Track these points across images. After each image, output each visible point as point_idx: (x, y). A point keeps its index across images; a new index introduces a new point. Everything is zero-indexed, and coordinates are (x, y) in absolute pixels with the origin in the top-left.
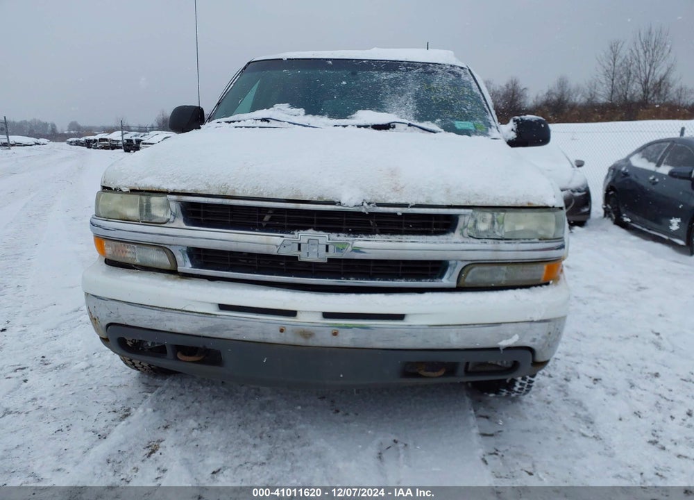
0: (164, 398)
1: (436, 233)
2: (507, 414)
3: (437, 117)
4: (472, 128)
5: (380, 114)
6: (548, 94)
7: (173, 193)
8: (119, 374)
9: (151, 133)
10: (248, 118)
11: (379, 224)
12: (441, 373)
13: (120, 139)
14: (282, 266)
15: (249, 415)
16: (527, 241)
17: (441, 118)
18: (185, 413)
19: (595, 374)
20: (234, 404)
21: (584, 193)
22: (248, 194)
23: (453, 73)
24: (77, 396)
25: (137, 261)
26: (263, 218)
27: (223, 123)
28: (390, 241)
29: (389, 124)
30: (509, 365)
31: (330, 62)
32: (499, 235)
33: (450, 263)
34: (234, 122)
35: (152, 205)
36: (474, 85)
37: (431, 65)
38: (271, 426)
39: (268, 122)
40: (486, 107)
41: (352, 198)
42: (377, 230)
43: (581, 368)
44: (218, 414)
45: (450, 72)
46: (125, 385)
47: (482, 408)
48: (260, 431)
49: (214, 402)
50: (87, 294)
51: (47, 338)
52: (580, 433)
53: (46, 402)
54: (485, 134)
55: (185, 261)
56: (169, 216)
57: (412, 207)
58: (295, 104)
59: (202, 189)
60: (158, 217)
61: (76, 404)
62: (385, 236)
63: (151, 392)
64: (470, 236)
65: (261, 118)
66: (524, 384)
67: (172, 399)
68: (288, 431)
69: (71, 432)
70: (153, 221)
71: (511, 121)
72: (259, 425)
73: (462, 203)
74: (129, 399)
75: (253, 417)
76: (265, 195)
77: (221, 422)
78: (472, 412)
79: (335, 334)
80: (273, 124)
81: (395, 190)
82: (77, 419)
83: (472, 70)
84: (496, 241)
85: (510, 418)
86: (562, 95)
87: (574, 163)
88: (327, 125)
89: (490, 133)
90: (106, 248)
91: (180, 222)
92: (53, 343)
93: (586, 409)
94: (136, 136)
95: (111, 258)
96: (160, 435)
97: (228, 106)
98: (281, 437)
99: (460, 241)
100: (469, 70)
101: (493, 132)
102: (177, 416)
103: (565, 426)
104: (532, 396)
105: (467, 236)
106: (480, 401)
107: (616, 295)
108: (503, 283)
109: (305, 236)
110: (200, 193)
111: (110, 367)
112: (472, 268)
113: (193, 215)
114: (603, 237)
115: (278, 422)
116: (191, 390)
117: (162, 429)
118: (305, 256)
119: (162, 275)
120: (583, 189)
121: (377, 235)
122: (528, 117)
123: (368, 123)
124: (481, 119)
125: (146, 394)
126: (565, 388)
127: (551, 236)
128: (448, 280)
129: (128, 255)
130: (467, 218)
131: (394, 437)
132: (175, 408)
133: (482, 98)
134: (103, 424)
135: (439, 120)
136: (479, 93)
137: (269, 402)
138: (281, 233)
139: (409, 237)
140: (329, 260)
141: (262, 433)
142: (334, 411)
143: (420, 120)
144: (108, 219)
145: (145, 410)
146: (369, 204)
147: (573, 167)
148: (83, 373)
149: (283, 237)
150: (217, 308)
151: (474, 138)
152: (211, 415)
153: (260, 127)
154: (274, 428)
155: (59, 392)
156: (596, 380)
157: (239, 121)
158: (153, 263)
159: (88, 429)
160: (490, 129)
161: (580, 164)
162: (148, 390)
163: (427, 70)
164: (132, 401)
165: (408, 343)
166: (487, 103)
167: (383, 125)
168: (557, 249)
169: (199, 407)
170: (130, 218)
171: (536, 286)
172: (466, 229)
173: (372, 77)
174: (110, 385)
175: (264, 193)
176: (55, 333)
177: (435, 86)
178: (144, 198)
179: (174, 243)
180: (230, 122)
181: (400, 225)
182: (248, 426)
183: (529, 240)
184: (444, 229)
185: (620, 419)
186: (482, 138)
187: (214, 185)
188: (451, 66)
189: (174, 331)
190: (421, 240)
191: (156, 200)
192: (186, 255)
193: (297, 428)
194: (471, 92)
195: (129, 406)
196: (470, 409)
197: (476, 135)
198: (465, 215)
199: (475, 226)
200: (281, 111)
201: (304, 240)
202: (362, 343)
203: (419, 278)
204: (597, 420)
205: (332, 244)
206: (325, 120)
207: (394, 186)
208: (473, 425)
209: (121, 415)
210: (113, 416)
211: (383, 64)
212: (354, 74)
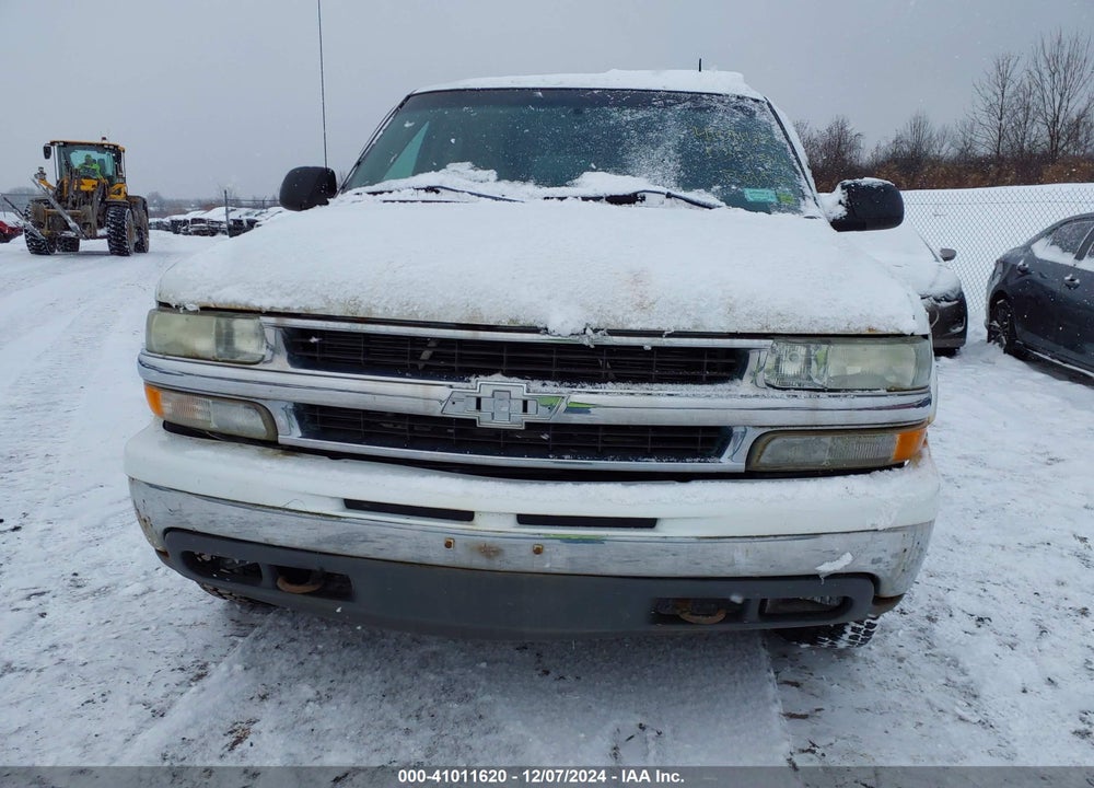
0: (263, 645)
1: (711, 380)
2: (830, 679)
3: (716, 182)
4: (774, 200)
5: (620, 177)
6: (895, 142)
7: (270, 314)
8: (194, 604)
9: (270, 209)
10: (404, 186)
11: (614, 365)
12: (720, 616)
13: (224, 219)
14: (451, 434)
15: (399, 677)
16: (866, 393)
17: (722, 185)
18: (296, 672)
19: (979, 610)
20: (376, 658)
21: (956, 302)
22: (394, 315)
23: (742, 109)
24: (123, 641)
25: (213, 426)
26: (420, 354)
27: (365, 195)
28: (632, 394)
29: (635, 194)
30: (835, 603)
31: (540, 94)
32: (818, 383)
33: (735, 430)
34: (381, 193)
35: (237, 333)
36: (776, 128)
37: (704, 96)
38: (436, 696)
39: (437, 192)
40: (795, 164)
41: (566, 322)
42: (611, 374)
43: (954, 599)
44: (350, 675)
45: (735, 108)
46: (201, 623)
47: (789, 669)
48: (416, 706)
49: (345, 653)
50: (132, 480)
51: (84, 542)
52: (956, 714)
53: (71, 651)
54: (795, 209)
55: (290, 425)
56: (264, 351)
57: (669, 336)
58: (481, 164)
59: (317, 306)
60: (245, 353)
61: (120, 655)
62: (623, 385)
63: (244, 636)
64: (769, 385)
65: (425, 186)
66: (860, 630)
67: (277, 647)
68: (463, 706)
69: (108, 705)
70: (238, 359)
71: (839, 187)
72: (416, 696)
73: (755, 329)
74: (206, 647)
75: (407, 681)
76: (422, 317)
77: (353, 689)
78: (772, 675)
79: (538, 551)
80: (444, 195)
81: (641, 307)
82: (120, 681)
83: (772, 104)
84: (813, 393)
85: (835, 686)
86: (918, 144)
87: (938, 254)
88: (532, 196)
89: (803, 208)
90: (163, 404)
91: (282, 361)
92: (93, 550)
93: (964, 672)
94: (247, 214)
95: (171, 420)
96: (251, 711)
97: (374, 167)
98: (451, 717)
99: (751, 393)
100: (769, 104)
101: (808, 207)
102: (283, 677)
103: (928, 702)
104: (873, 647)
105: (764, 386)
106: (785, 656)
107: (1010, 471)
108: (826, 464)
109: (487, 385)
110: (314, 313)
111: (180, 591)
112: (774, 438)
113: (304, 350)
114: (986, 373)
115: (448, 690)
116: (308, 633)
117: (256, 700)
118: (486, 420)
119: (253, 449)
120: (953, 296)
121: (610, 384)
122: (867, 181)
123: (601, 193)
124: (787, 184)
125: (235, 638)
126: (927, 632)
127: (908, 385)
128: (730, 460)
129: (199, 416)
130: (763, 355)
131: (640, 719)
132: (280, 664)
133: (790, 150)
134: (160, 691)
135: (718, 187)
136: (785, 141)
137: (435, 653)
138: (447, 380)
139: (663, 386)
140: (529, 425)
141: (421, 709)
142: (540, 672)
143: (687, 187)
144: (165, 355)
145: (231, 668)
146: (595, 331)
147: (937, 260)
148: (135, 602)
149: (451, 387)
150: (341, 505)
151: (777, 216)
152: (340, 676)
153: (423, 202)
154: (440, 701)
155: (94, 635)
156: (980, 619)
157: (391, 192)
158: (238, 428)
159: (137, 698)
160: (802, 202)
161: (948, 256)
162: (239, 633)
163: (698, 103)
164: (211, 651)
165: (663, 567)
166: (797, 158)
167: (624, 196)
168: (919, 406)
169: (319, 663)
170: (201, 355)
171: (881, 469)
172: (762, 372)
173: (607, 117)
174: (179, 623)
175: (420, 314)
176: (99, 533)
177: (711, 130)
178: (223, 321)
179: (272, 395)
180: (375, 193)
181: (648, 365)
182: (398, 697)
183: (869, 391)
184: (724, 374)
185: (1024, 691)
186: (788, 215)
187: (337, 300)
188: (738, 97)
189: (270, 542)
190: (684, 393)
191: (242, 325)
192: (293, 416)
193: (480, 700)
194: (772, 139)
195: (205, 660)
196: (769, 671)
197: (779, 211)
198: (760, 349)
199: (777, 368)
200: (459, 175)
201: (486, 392)
202: (583, 567)
203: (681, 456)
204: (985, 692)
205: (534, 399)
206: (530, 188)
207: (638, 300)
208: (773, 698)
209: (191, 676)
210: (179, 676)
211: (624, 95)
212: (578, 112)
